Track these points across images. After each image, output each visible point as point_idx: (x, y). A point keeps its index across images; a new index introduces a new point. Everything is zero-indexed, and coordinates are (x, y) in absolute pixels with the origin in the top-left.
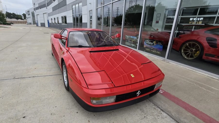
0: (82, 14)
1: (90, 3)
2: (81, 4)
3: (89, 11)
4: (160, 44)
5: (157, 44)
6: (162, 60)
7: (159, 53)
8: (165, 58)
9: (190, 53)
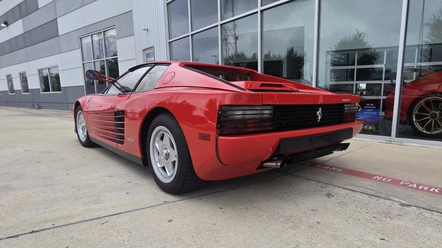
0: (119, 60)
1: (145, 30)
2: (112, 33)
3: (144, 50)
4: (370, 106)
5: (363, 107)
6: (385, 141)
7: (370, 128)
8: (390, 136)
9: (432, 121)
